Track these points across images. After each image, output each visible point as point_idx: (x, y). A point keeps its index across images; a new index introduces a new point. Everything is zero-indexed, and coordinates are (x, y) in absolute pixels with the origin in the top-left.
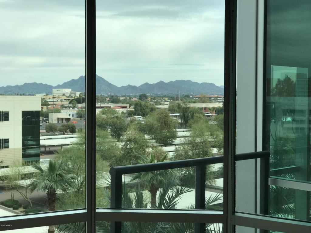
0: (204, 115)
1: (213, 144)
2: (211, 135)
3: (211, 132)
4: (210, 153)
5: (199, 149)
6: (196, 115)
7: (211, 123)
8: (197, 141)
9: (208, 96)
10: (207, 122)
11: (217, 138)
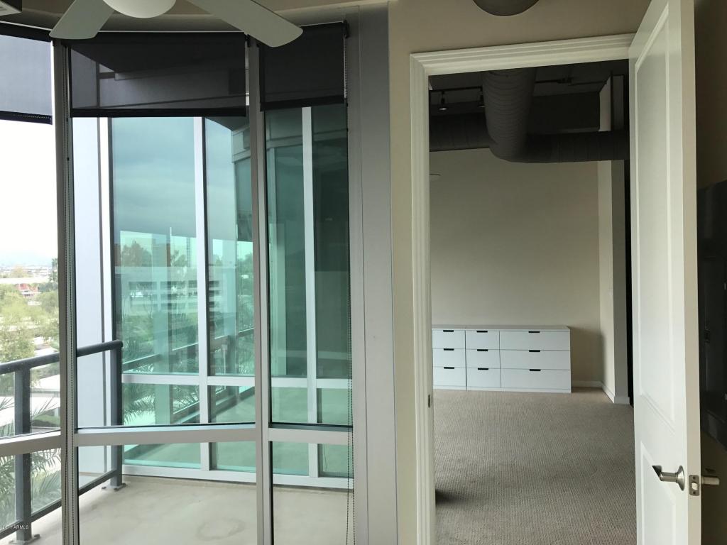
0: (21, 294)
1: (37, 332)
2: (33, 320)
3: (31, 316)
4: (32, 344)
5: (13, 341)
6: (8, 294)
7: (31, 303)
8: (10, 330)
9: (27, 268)
10: (26, 303)
11: (41, 324)
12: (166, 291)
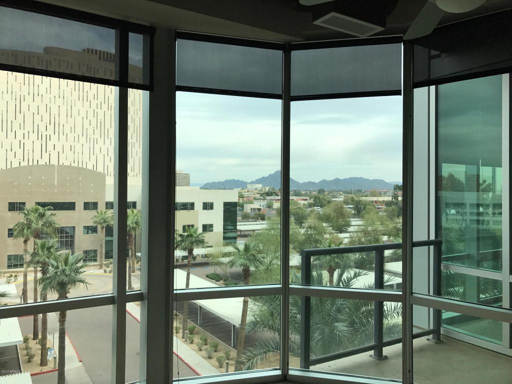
0: (375, 207)
1: (384, 232)
3: (381, 222)
4: (381, 240)
5: (370, 236)
6: (368, 207)
7: (381, 214)
8: (369, 230)
9: (379, 191)
10: (378, 213)
11: (387, 227)
12: (475, 211)
